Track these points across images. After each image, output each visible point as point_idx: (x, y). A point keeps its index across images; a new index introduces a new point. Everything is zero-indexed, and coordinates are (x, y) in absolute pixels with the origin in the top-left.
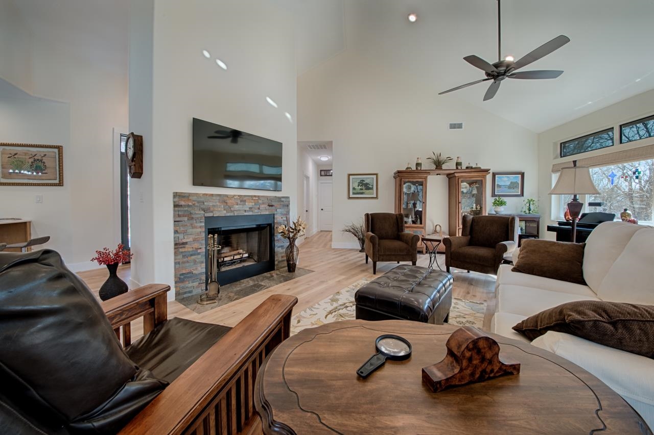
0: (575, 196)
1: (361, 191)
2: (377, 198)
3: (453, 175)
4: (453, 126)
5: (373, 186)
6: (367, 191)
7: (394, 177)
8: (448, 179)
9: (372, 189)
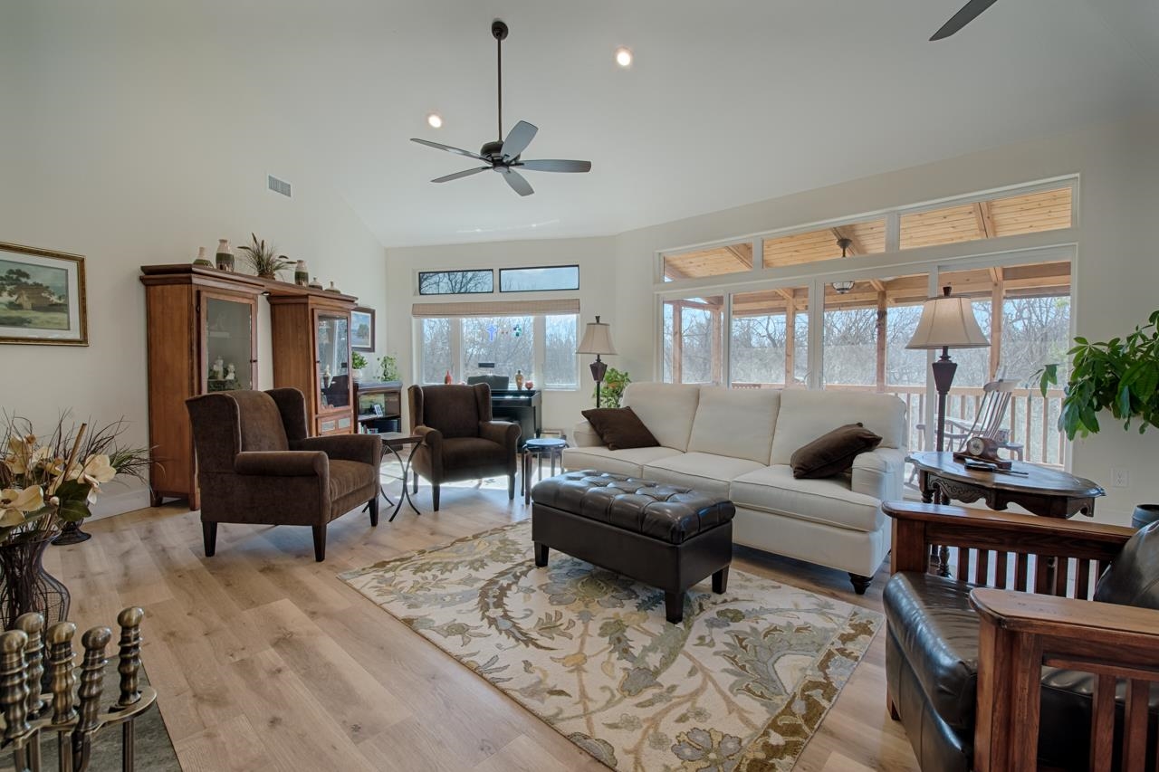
0: (599, 356)
1: (15, 314)
2: (83, 341)
3: (303, 300)
4: (284, 189)
5: (66, 297)
6: (43, 316)
7: (142, 279)
8: (269, 305)
9: (62, 308)
